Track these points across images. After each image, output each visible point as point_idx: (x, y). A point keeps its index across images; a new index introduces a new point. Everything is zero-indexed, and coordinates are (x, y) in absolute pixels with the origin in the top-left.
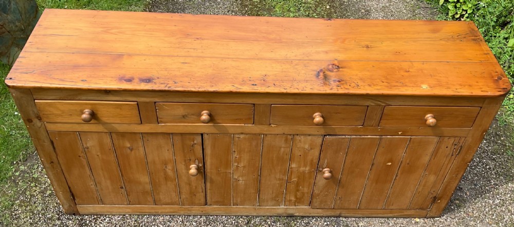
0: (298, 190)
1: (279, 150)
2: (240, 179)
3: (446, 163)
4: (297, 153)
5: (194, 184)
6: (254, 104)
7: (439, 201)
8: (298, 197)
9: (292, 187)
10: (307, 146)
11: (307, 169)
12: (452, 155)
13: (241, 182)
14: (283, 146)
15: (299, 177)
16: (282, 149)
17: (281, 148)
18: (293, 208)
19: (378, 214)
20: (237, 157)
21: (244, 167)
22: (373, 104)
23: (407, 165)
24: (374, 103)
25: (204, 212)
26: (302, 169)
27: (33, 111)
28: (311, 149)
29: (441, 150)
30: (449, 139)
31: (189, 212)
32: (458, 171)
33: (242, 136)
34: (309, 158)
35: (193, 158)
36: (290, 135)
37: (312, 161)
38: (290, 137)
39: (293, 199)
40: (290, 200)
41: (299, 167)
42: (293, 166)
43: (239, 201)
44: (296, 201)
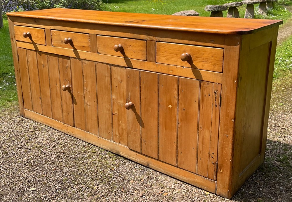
0: (119, 125)
1: (105, 79)
2: (89, 104)
3: (213, 115)
4: (115, 84)
5: (68, 104)
6: (89, 34)
7: (222, 171)
8: (120, 133)
9: (115, 119)
10: (119, 78)
11: (122, 102)
12: (216, 106)
13: (89, 107)
14: (107, 75)
15: (118, 110)
16: (107, 78)
17: (105, 76)
18: (118, 145)
19: (175, 173)
20: (86, 81)
21: (89, 92)
22: (149, 39)
23: (183, 111)
24: (149, 37)
25: (73, 133)
26: (119, 101)
27: (14, 33)
28: (122, 81)
29: (205, 98)
30: (208, 84)
32: (227, 130)
33: (86, 62)
34: (122, 90)
35: (67, 79)
36: (109, 64)
37: (124, 94)
38: (109, 67)
39: (117, 134)
40: (116, 136)
41: (117, 99)
42: (114, 97)
43: (89, 127)
44: (119, 137)
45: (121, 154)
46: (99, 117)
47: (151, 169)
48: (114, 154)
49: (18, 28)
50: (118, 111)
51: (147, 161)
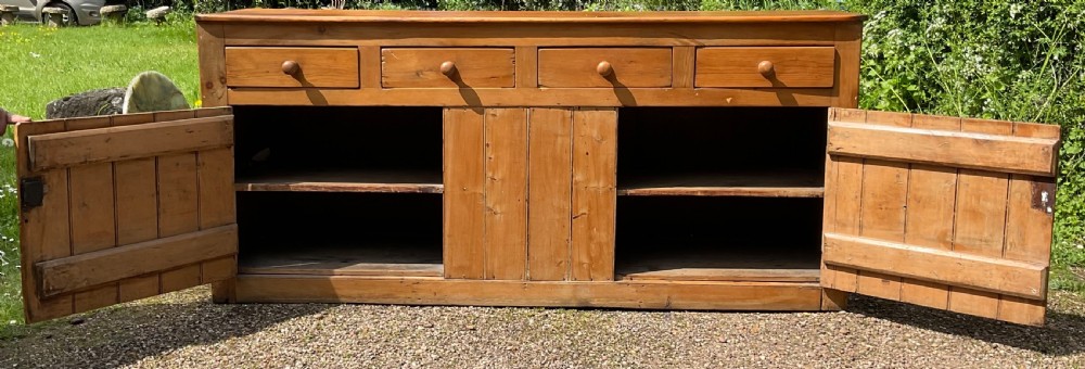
0: (591, 238)
1: (555, 142)
2: (498, 209)
4: (582, 148)
6: (513, 47)
8: (593, 255)
9: (580, 225)
10: (595, 133)
11: (601, 184)
13: (498, 216)
14: (559, 132)
15: (589, 205)
16: (559, 140)
17: (556, 136)
18: (587, 285)
20: (492, 156)
21: (503, 180)
22: (678, 43)
24: (679, 40)
25: (438, 296)
26: (593, 184)
27: (219, 68)
28: (602, 139)
31: (413, 295)
33: (499, 111)
34: (603, 158)
36: (568, 108)
37: (606, 165)
38: (568, 113)
39: (585, 260)
40: (581, 264)
41: (588, 180)
42: (579, 177)
43: (496, 265)
44: (590, 265)
45: (595, 303)
46: (532, 233)
47: (674, 310)
48: (575, 308)
49: (244, 54)
50: (590, 207)
51: (666, 296)
